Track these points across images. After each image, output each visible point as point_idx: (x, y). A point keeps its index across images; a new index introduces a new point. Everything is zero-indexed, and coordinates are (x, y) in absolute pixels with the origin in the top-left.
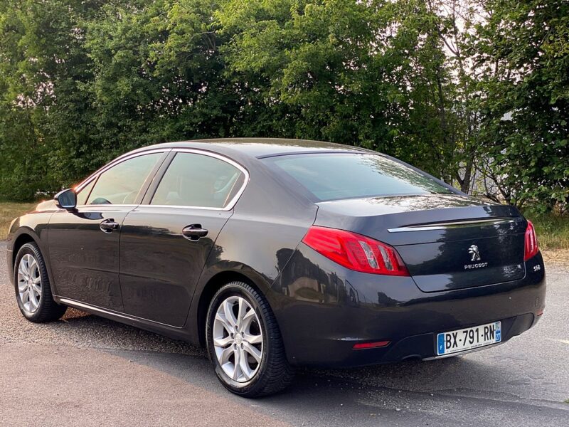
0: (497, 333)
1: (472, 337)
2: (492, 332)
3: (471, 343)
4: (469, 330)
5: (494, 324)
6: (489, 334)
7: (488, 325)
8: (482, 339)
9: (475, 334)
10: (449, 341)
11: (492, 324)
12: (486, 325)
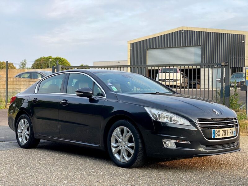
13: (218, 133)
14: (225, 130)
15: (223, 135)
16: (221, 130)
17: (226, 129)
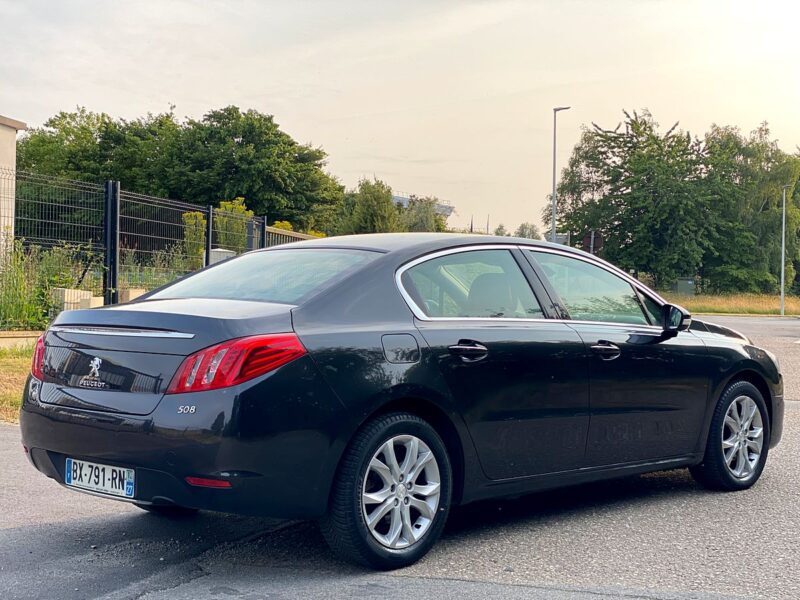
0: (128, 483)
1: (98, 477)
2: (122, 480)
3: (97, 483)
4: (95, 465)
5: (125, 470)
6: (117, 480)
7: (117, 469)
8: (108, 484)
9: (101, 474)
10: (75, 471)
11: (122, 470)
12: (115, 468)
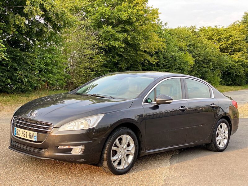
13: (18, 132)
14: (24, 132)
15: (23, 136)
16: (21, 130)
17: (26, 131)
